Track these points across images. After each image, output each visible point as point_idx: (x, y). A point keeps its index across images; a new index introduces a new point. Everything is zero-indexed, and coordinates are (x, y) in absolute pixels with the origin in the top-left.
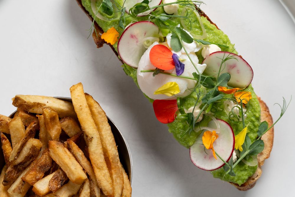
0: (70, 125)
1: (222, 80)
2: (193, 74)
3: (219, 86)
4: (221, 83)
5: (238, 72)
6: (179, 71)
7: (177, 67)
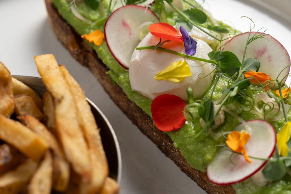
0: (28, 105)
1: (249, 65)
2: (208, 55)
3: (245, 71)
4: (248, 68)
5: (270, 59)
6: (190, 49)
7: (187, 44)
